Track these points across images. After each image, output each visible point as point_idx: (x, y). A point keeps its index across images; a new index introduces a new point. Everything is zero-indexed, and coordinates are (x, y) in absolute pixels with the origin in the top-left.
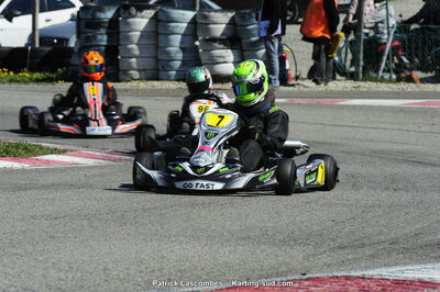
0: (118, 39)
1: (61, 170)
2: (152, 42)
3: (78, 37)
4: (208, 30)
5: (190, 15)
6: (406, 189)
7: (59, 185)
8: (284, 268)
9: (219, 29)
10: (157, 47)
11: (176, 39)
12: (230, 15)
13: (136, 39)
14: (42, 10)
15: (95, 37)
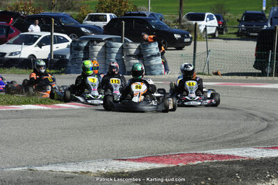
0: (88, 55)
1: (65, 110)
2: (104, 56)
3: (71, 54)
4: (129, 51)
5: (120, 44)
6: (218, 119)
7: (65, 116)
8: (167, 150)
9: (133, 51)
10: (106, 58)
11: (114, 55)
12: (138, 45)
13: (96, 55)
14: (55, 43)
15: (78, 54)
